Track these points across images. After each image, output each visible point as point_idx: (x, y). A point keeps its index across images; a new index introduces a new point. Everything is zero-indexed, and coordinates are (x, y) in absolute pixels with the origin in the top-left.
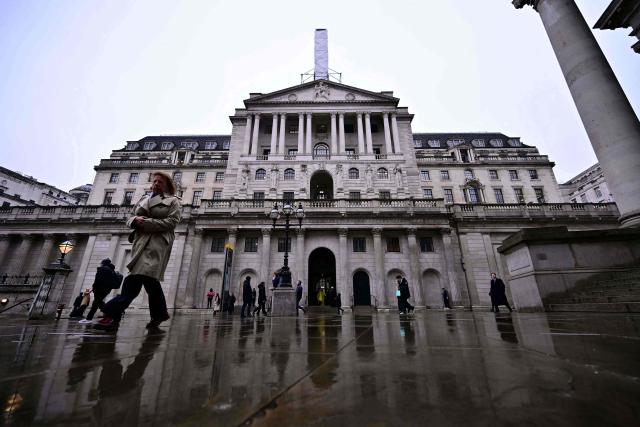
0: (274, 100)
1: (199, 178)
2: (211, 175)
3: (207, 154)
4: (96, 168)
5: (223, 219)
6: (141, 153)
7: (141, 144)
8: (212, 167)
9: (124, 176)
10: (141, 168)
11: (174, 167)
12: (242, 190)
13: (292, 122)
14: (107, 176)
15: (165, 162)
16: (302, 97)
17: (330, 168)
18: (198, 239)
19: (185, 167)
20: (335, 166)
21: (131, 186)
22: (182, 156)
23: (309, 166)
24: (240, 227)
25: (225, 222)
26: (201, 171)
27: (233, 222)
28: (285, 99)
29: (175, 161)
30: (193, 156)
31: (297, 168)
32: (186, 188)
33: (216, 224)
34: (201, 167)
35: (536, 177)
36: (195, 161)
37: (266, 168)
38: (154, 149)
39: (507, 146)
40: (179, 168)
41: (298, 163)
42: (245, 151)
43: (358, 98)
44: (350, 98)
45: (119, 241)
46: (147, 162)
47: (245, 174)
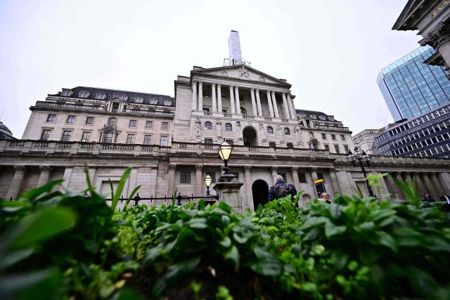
0: (212, 73)
1: (132, 124)
2: (141, 123)
3: (137, 106)
4: (32, 109)
5: (191, 157)
6: (77, 99)
7: (76, 91)
8: (143, 116)
9: (62, 117)
10: (79, 112)
11: (109, 114)
12: (197, 136)
13: (225, 91)
14: (44, 116)
15: (101, 109)
16: (231, 74)
17: (255, 126)
18: (172, 173)
19: (119, 115)
20: (258, 124)
21: (69, 126)
22: (116, 106)
23: (241, 123)
24: (205, 164)
25: (193, 160)
26: (133, 119)
27: (199, 160)
28: (219, 74)
29: (110, 109)
30: (125, 106)
31: (234, 123)
32: (121, 131)
33: (186, 161)
34: (134, 116)
35: (344, 139)
36: (128, 111)
37: (212, 121)
38: (89, 98)
39: (327, 120)
40: (114, 115)
41: (234, 120)
42: (194, 108)
43: (267, 81)
44: (262, 80)
45: (96, 173)
46: (83, 107)
47: (198, 124)
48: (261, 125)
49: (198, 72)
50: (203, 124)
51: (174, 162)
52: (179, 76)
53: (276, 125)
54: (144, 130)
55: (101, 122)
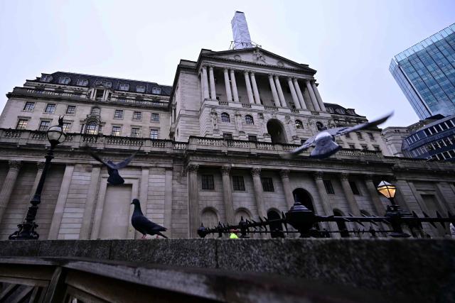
0: (223, 57)
1: (119, 114)
2: (128, 114)
3: (123, 94)
4: (9, 95)
5: (215, 156)
6: (58, 86)
7: (57, 77)
8: (130, 106)
9: (40, 106)
10: (59, 99)
11: (93, 103)
12: (215, 130)
13: (240, 77)
14: (22, 103)
15: (83, 96)
16: (244, 58)
17: (281, 118)
19: (104, 104)
20: (284, 117)
21: (48, 116)
22: (100, 93)
23: (264, 115)
24: (233, 165)
25: (218, 160)
26: (119, 108)
27: (225, 160)
28: (231, 57)
29: (93, 97)
30: (110, 94)
31: (255, 115)
32: (105, 123)
33: (210, 161)
34: (120, 105)
35: (372, 138)
36: (113, 99)
37: (229, 112)
38: (69, 84)
39: (347, 114)
40: (97, 104)
41: (254, 111)
42: (207, 96)
43: (286, 66)
44: (281, 65)
45: (101, 173)
46: (63, 95)
47: (214, 116)
48: (287, 117)
49: (206, 55)
50: (219, 116)
51: (196, 162)
52: (181, 60)
53: (305, 119)
54: (130, 122)
55: (83, 112)
